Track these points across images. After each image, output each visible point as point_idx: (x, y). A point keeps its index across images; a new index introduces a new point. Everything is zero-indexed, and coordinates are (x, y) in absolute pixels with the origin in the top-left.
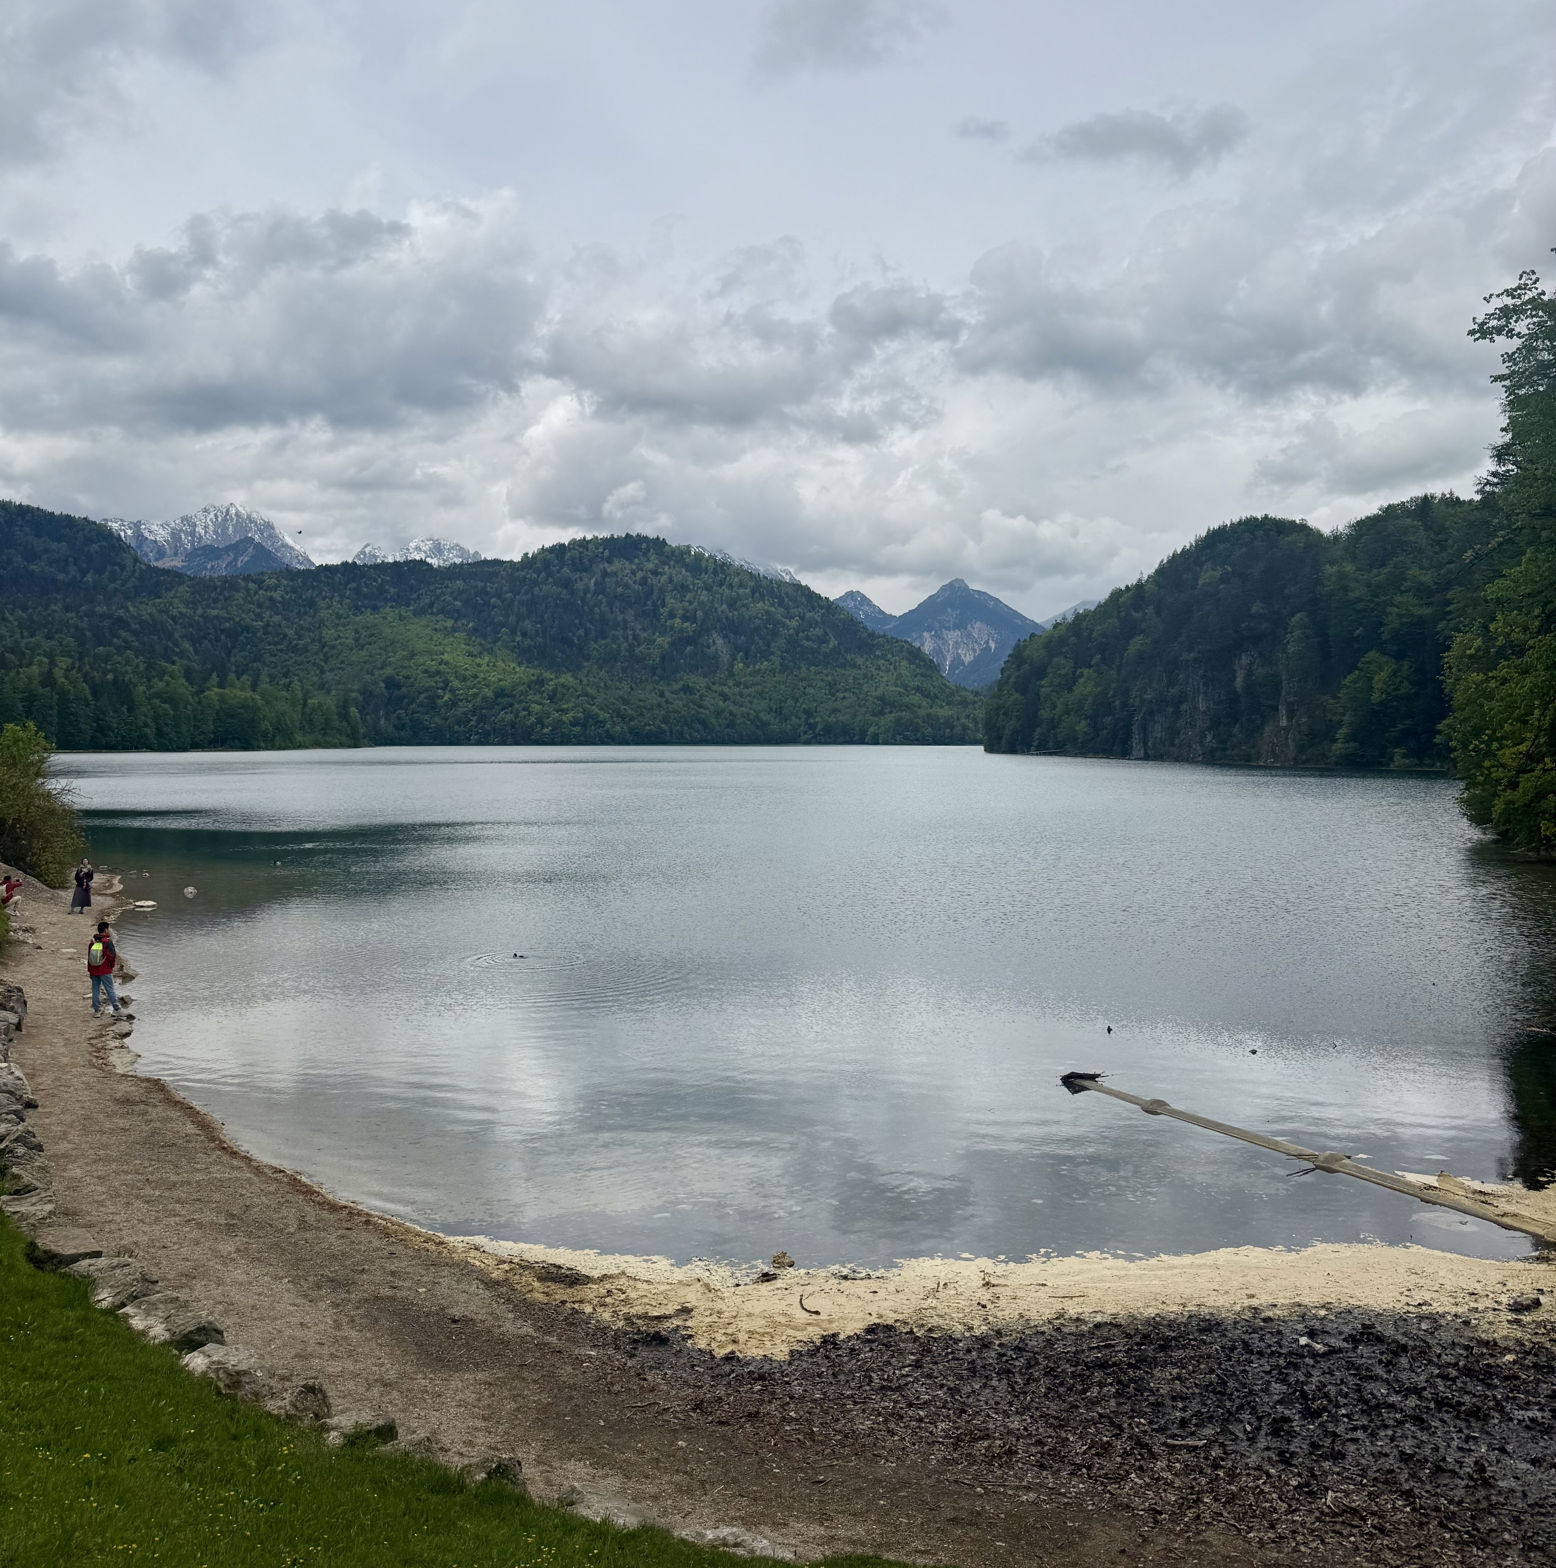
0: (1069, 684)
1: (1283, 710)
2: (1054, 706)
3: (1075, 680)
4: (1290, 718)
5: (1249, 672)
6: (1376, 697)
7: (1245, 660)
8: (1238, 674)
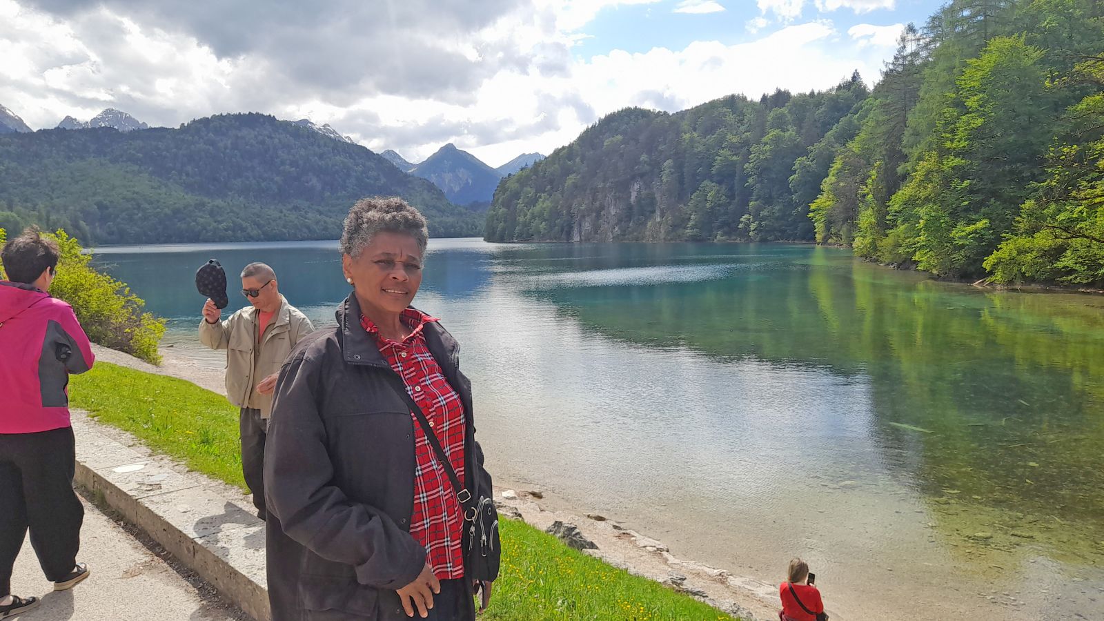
0: (534, 201)
1: (658, 212)
2: (525, 215)
3: (537, 200)
4: (662, 216)
5: (639, 192)
6: (708, 205)
7: (636, 186)
8: (632, 194)
